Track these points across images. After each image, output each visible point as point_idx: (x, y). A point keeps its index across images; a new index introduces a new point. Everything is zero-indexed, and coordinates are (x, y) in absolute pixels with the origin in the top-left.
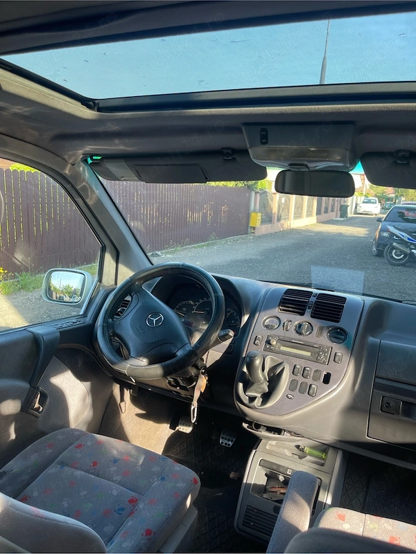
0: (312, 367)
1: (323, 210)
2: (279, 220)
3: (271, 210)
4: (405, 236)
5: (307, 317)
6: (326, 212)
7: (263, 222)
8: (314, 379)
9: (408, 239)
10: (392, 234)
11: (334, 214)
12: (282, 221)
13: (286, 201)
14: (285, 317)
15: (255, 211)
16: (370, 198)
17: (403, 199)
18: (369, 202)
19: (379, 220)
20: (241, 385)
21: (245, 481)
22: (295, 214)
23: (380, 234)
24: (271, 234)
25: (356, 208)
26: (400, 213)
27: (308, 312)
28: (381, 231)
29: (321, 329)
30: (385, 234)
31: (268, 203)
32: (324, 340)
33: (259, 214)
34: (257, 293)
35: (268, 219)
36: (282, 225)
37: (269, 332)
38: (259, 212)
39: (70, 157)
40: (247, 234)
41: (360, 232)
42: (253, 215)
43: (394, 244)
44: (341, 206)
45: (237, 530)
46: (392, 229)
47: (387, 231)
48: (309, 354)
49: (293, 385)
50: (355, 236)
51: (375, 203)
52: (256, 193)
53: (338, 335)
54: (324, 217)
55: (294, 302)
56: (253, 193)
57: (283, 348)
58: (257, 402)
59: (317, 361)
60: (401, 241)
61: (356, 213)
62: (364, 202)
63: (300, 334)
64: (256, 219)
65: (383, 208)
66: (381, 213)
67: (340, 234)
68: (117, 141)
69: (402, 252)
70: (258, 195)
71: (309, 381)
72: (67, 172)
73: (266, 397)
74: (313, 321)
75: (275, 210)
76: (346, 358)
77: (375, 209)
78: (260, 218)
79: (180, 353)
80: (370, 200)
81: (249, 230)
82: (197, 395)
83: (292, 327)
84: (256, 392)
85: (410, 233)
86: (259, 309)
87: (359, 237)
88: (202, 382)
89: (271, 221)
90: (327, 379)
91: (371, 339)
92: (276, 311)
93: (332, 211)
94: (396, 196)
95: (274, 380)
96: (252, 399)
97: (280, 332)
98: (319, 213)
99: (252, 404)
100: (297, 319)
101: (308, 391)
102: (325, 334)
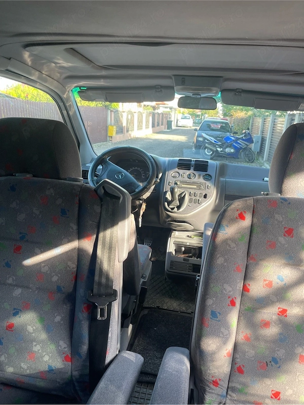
0: (198, 192)
1: (156, 124)
2: (128, 131)
3: (122, 124)
4: (213, 140)
5: (191, 171)
6: (158, 125)
7: (117, 133)
8: (200, 197)
9: (215, 141)
10: (205, 139)
11: (163, 127)
12: (130, 132)
13: (131, 117)
14: (181, 171)
15: (111, 125)
16: (186, 115)
17: (206, 116)
18: (185, 118)
19: (196, 130)
20: (166, 203)
21: (168, 251)
22: (138, 127)
23: (197, 140)
24: (124, 141)
25: (177, 122)
26: (208, 125)
27: (192, 168)
28: (197, 137)
29: (200, 175)
30: (201, 139)
31: (120, 118)
32: (201, 180)
33: (115, 127)
34: (164, 162)
35: (121, 130)
36: (130, 135)
37: (175, 179)
38: (114, 125)
39: (68, 87)
40: (106, 141)
41: (182, 138)
42: (110, 127)
43: (207, 145)
44: (168, 121)
45: (167, 272)
46: (204, 135)
47: (202, 136)
48: (196, 187)
49: (190, 201)
50: (179, 142)
51: (189, 119)
52: (111, 111)
53: (208, 177)
54: (157, 128)
55: (184, 165)
56: (109, 111)
57: (183, 186)
58: (176, 210)
59: (200, 189)
60: (211, 143)
61: (177, 126)
62: (182, 118)
63: (190, 178)
64: (113, 131)
65: (194, 123)
66: (193, 126)
67: (170, 140)
68: (102, 80)
69: (211, 150)
70: (113, 113)
71: (198, 198)
72: (65, 96)
73: (179, 207)
74: (195, 172)
75: (124, 124)
76: (212, 187)
77: (189, 123)
78: (115, 130)
79: (137, 190)
80: (186, 117)
81: (108, 138)
82: (141, 213)
83: (185, 176)
84: (174, 205)
85: (215, 138)
86: (167, 170)
87: (182, 142)
88: (144, 206)
89: (122, 132)
90: (205, 196)
91: (222, 179)
92: (177, 170)
93: (162, 125)
94: (202, 114)
95: (182, 200)
96: (173, 209)
97: (180, 178)
98: (153, 126)
99: (173, 211)
100: (188, 172)
101: (198, 202)
102: (201, 177)
